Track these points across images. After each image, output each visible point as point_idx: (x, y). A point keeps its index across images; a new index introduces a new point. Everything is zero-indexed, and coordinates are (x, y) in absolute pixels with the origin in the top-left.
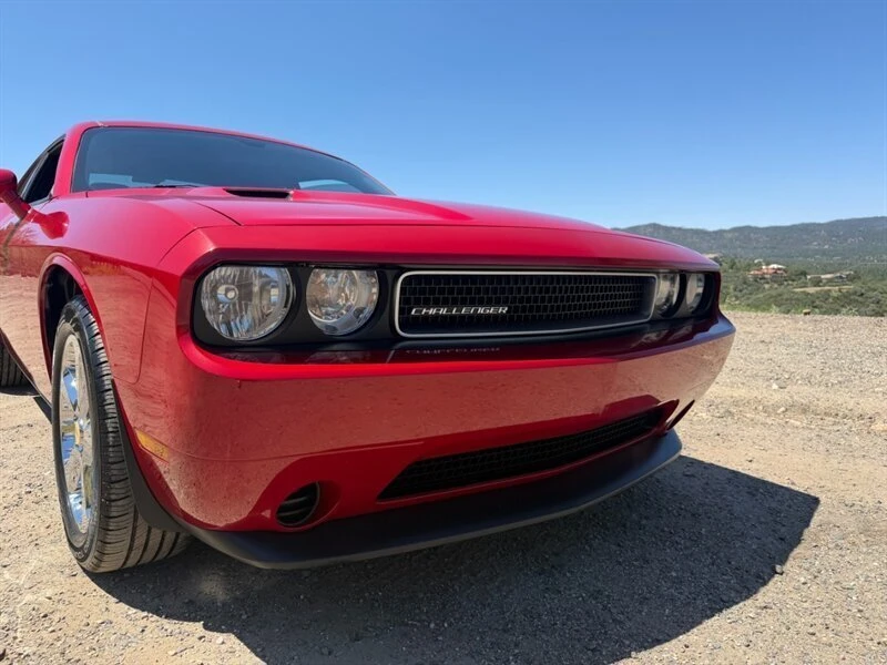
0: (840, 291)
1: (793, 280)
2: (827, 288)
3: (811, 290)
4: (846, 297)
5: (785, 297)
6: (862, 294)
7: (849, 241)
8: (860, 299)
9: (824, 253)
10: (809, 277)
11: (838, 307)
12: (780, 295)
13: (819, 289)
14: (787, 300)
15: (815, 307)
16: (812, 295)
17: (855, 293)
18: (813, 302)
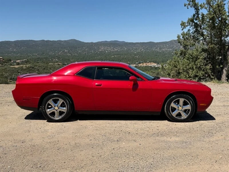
0: (26, 66)
1: (7, 63)
2: (21, 66)
3: (17, 67)
4: (28, 69)
5: (8, 69)
6: (33, 68)
7: (22, 48)
8: (33, 69)
9: (14, 52)
10: (12, 61)
11: (26, 72)
12: (6, 69)
13: (19, 66)
14: (9, 70)
15: (19, 73)
16: (17, 68)
17: (31, 67)
18: (18, 71)
